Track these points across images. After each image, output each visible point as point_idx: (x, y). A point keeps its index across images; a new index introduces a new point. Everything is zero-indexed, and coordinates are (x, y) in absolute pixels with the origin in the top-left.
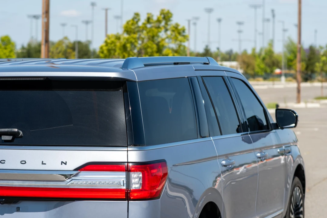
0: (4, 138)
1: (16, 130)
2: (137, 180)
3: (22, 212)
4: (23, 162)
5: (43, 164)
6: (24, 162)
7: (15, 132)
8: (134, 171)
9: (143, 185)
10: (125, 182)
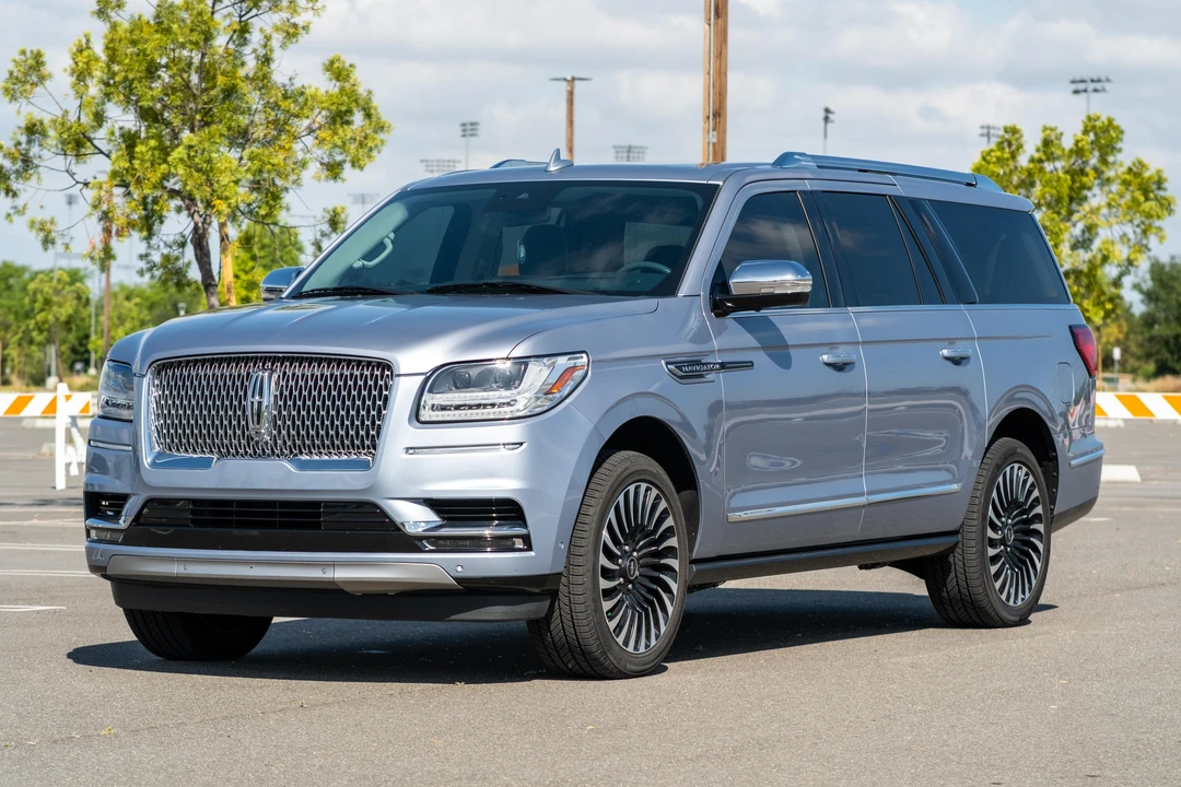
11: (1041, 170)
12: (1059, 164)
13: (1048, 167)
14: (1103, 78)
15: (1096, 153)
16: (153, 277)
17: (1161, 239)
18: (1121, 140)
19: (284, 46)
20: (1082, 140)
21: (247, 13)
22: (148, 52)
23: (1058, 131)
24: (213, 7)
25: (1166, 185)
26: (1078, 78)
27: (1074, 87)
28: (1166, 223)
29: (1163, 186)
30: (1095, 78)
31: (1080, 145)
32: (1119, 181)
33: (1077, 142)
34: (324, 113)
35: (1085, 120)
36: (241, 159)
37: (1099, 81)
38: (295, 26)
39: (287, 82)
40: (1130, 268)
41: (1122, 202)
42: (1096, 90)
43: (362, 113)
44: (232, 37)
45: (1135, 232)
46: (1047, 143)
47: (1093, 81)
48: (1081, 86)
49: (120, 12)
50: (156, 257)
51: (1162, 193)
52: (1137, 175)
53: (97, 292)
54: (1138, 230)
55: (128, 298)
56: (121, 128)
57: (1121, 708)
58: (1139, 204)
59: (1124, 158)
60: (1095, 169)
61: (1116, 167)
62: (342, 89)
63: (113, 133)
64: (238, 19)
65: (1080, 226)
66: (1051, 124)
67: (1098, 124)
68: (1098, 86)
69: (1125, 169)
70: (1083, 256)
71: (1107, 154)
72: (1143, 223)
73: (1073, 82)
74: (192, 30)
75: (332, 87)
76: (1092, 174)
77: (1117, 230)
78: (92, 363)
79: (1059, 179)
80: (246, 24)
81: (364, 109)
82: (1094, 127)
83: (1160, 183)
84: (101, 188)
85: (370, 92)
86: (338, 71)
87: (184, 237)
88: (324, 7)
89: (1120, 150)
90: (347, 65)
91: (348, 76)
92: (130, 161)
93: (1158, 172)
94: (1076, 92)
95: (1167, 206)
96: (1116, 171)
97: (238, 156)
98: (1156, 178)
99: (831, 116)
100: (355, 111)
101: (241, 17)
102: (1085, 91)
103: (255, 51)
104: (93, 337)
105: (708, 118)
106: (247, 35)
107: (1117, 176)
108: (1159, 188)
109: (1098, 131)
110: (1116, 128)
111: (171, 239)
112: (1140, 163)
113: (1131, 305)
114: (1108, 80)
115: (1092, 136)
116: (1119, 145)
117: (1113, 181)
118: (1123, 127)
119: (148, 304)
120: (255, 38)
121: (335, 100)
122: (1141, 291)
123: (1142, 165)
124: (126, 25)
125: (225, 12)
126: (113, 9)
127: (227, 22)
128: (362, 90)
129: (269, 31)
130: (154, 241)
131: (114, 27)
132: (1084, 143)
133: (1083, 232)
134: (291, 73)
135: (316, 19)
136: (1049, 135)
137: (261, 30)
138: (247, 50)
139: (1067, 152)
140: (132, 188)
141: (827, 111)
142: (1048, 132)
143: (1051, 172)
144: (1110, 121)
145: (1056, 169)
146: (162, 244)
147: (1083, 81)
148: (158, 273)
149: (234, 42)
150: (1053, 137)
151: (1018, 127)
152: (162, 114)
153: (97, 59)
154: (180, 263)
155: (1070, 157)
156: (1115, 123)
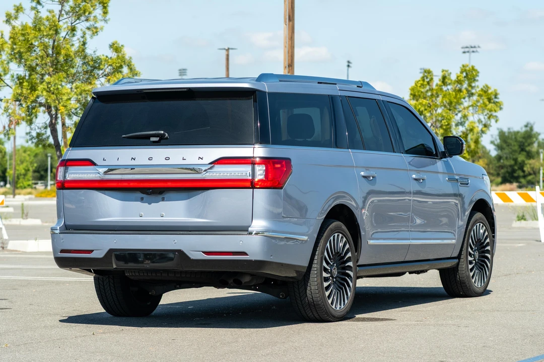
0: (153, 139)
1: (162, 132)
2: (262, 172)
3: (166, 201)
4: (167, 159)
5: (183, 159)
7: (161, 134)
8: (259, 164)
9: (266, 176)
10: (251, 174)
11: (441, 89)
12: (449, 87)
13: (445, 88)
14: (477, 46)
15: (467, 82)
16: (32, 142)
17: (496, 121)
18: (478, 76)
19: (91, 37)
20: (460, 76)
21: (75, 22)
22: (29, 39)
23: (449, 72)
24: (59, 19)
25: (498, 96)
26: (465, 46)
27: (463, 50)
28: (499, 114)
29: (497, 97)
30: (473, 46)
31: (459, 78)
32: (477, 95)
33: (458, 77)
34: (110, 67)
35: (462, 67)
36: (71, 88)
37: (475, 47)
38: (96, 28)
39: (92, 53)
40: (483, 134)
41: (479, 104)
42: (473, 52)
43: (127, 67)
44: (67, 33)
45: (484, 118)
46: (444, 78)
47: (472, 47)
48: (466, 50)
49: (16, 21)
50: (34, 134)
51: (497, 100)
52: (485, 92)
53: (10, 149)
54: (486, 117)
55: (25, 152)
56: (17, 74)
57: (459, 332)
58: (486, 106)
59: (480, 84)
60: (467, 89)
61: (476, 88)
62: (118, 56)
63: (13, 77)
64: (70, 25)
65: (460, 115)
66: (446, 69)
67: (467, 68)
68: (474, 49)
69: (480, 89)
70: (461, 129)
71: (471, 82)
72: (488, 114)
73: (463, 48)
74: (50, 29)
75: (114, 55)
76: (465, 91)
77: (476, 117)
78: (8, 182)
79: (450, 94)
80: (74, 27)
81: (128, 66)
82: (465, 70)
83: (496, 96)
84: (8, 102)
85: (131, 58)
86: (116, 48)
87: (46, 124)
88: (109, 19)
89: (477, 81)
90: (120, 45)
91: (121, 51)
92: (22, 90)
93: (495, 90)
94: (464, 52)
95: (499, 106)
96: (476, 90)
97: (70, 87)
98: (494, 93)
99: (350, 65)
100: (124, 66)
101: (72, 24)
102: (468, 52)
103: (78, 39)
104: (8, 170)
105: (286, 67)
106: (75, 32)
107: (477, 92)
108: (496, 98)
109: (468, 72)
110: (476, 70)
111: (40, 125)
112: (487, 86)
113: (490, 151)
114: (479, 47)
115: (464, 74)
116: (477, 78)
117: (475, 95)
118: (479, 70)
119: (34, 154)
120: (79, 34)
121: (114, 61)
122: (494, 144)
123: (487, 87)
124: (20, 28)
125: (64, 21)
126: (13, 20)
127: (65, 26)
128: (127, 57)
129: (84, 29)
130: (33, 126)
131: (14, 28)
132: (461, 77)
133: (461, 118)
134: (94, 49)
135: (105, 25)
136: (445, 74)
137: (81, 30)
138: (75, 38)
139: (453, 81)
140: (22, 102)
141: (349, 62)
142: (444, 72)
143: (446, 91)
144: (473, 67)
145: (448, 89)
146: (37, 128)
147: (467, 47)
148: (35, 141)
149: (69, 35)
150: (447, 75)
151: (431, 70)
152: (36, 68)
153: (6, 43)
154: (44, 137)
155: (454, 84)
156: (475, 68)
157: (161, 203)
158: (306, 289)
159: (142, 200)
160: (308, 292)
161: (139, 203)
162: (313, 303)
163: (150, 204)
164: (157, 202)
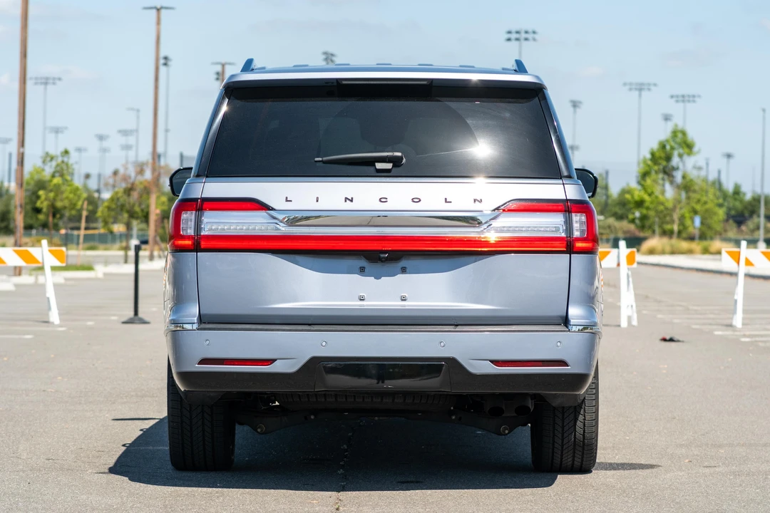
0: (379, 166)
1: (400, 154)
4: (416, 200)
5: (446, 201)
6: (418, 200)
7: (396, 158)
10: (564, 228)
157: (400, 277)
158: (576, 419)
159: (362, 271)
160: (579, 424)
161: (356, 277)
162: (584, 442)
163: (378, 277)
164: (393, 275)
